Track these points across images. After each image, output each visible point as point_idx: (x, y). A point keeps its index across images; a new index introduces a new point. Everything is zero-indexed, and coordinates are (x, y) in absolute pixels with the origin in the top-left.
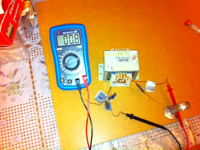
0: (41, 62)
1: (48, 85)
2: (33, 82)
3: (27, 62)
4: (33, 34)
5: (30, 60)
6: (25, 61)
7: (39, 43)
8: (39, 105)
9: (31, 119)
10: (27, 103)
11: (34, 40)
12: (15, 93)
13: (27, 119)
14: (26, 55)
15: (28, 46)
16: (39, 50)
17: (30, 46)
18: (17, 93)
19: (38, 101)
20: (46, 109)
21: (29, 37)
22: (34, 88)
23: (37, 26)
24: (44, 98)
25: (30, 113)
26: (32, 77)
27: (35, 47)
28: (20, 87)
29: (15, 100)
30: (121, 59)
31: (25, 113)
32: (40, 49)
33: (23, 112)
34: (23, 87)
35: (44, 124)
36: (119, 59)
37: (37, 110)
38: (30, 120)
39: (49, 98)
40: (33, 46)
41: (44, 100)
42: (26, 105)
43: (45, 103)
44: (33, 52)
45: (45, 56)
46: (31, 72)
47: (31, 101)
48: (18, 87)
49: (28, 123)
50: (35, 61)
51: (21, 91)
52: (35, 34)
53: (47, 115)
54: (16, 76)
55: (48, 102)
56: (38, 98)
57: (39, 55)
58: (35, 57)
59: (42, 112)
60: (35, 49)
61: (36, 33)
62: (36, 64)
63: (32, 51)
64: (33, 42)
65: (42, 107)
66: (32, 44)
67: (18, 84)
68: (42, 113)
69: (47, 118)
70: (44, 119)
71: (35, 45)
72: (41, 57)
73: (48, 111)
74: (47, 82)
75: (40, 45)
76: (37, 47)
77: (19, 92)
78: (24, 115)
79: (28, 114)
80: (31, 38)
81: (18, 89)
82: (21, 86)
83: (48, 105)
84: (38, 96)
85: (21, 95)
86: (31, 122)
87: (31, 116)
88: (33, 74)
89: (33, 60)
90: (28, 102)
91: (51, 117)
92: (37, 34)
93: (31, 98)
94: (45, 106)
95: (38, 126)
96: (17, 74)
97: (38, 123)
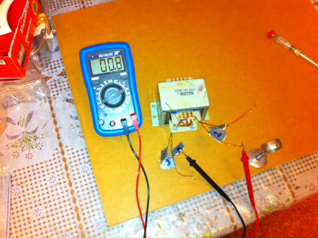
0: (67, 101)
1: (80, 133)
2: (57, 130)
3: (45, 101)
4: (52, 61)
5: (49, 98)
6: (43, 101)
7: (62, 74)
8: (68, 161)
9: (58, 182)
10: (50, 160)
11: (54, 70)
12: (32, 147)
13: (52, 183)
14: (44, 92)
15: (47, 78)
16: (62, 84)
17: (48, 79)
18: (34, 147)
19: (66, 156)
20: (80, 167)
21: (46, 66)
22: (59, 138)
23: (57, 50)
24: (74, 150)
25: (56, 174)
26: (55, 123)
27: (56, 79)
28: (37, 138)
29: (32, 157)
30: (183, 91)
31: (48, 174)
32: (63, 82)
33: (46, 173)
34: (43, 138)
35: (77, 188)
36: (179, 92)
37: (66, 168)
38: (57, 184)
39: (82, 150)
40: (52, 78)
41: (76, 154)
42: (49, 163)
43: (77, 158)
44: (54, 87)
45: (72, 91)
46: (54, 116)
47: (56, 156)
48: (36, 138)
49: (54, 188)
50: (57, 100)
51: (41, 143)
52: (54, 62)
53: (81, 175)
54: (30, 122)
55: (81, 157)
56: (66, 153)
57: (63, 91)
58: (58, 94)
59: (73, 171)
60: (57, 82)
61: (55, 60)
62: (59, 103)
63: (52, 85)
64: (53, 72)
65: (74, 164)
66: (51, 76)
67: (34, 134)
68: (73, 173)
69: (82, 179)
70: (78, 180)
71: (55, 77)
72: (65, 94)
73: (82, 169)
74: (78, 128)
75: (63, 76)
76: (59, 80)
77: (37, 144)
78: (47, 177)
79: (53, 175)
80: (49, 68)
81: (36, 140)
82: (40, 136)
83: (82, 161)
84: (66, 149)
85: (41, 149)
86: (58, 187)
87: (57, 178)
88: (57, 118)
89: (55, 98)
90: (52, 158)
91: (87, 177)
92: (58, 61)
93: (55, 152)
94: (78, 162)
95: (69, 191)
96: (32, 119)
97: (68, 187)
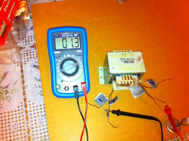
0: (34, 66)
1: (41, 92)
2: (24, 88)
3: (18, 65)
4: (27, 36)
5: (21, 63)
6: (16, 64)
7: (33, 46)
8: (29, 113)
9: (20, 129)
10: (16, 111)
11: (28, 43)
12: (3, 99)
13: (15, 129)
14: (18, 58)
15: (21, 48)
16: (32, 54)
18: (5, 99)
19: (28, 109)
20: (37, 119)
21: (22, 39)
22: (24, 94)
23: (31, 29)
24: (35, 105)
25: (19, 122)
26: (23, 82)
27: (28, 50)
28: (8, 93)
29: (2, 107)
30: (126, 60)
31: (13, 122)
32: (33, 52)
33: (11, 120)
34: (12, 92)
35: (33, 135)
37: (27, 118)
39: (40, 105)
40: (25, 49)
41: (36, 108)
42: (14, 113)
43: (36, 111)
44: (26, 55)
45: (39, 59)
46: (23, 77)
47: (20, 108)
49: (16, 134)
50: (27, 65)
51: (10, 97)
53: (38, 125)
54: (4, 80)
55: (39, 111)
56: (28, 106)
57: (32, 59)
58: (28, 61)
59: (32, 121)
60: (28, 52)
61: (30, 36)
62: (28, 68)
63: (24, 54)
64: (26, 44)
65: (33, 116)
66: (25, 47)
67: (6, 89)
68: (32, 123)
69: (38, 129)
70: (35, 129)
71: (27, 48)
72: (34, 61)
73: (39, 121)
74: (39, 88)
75: (34, 48)
76: (30, 50)
77: (7, 97)
78: (12, 124)
79: (16, 122)
80: (24, 41)
81: (6, 94)
82: (10, 91)
83: (40, 114)
84: (29, 103)
85: (9, 101)
86: (19, 133)
87: (19, 126)
88: (25, 79)
89: (25, 64)
90: (17, 109)
91: (42, 128)
93: (20, 105)
94: (36, 115)
95: (27, 137)
96: (6, 77)
97: (27, 134)
